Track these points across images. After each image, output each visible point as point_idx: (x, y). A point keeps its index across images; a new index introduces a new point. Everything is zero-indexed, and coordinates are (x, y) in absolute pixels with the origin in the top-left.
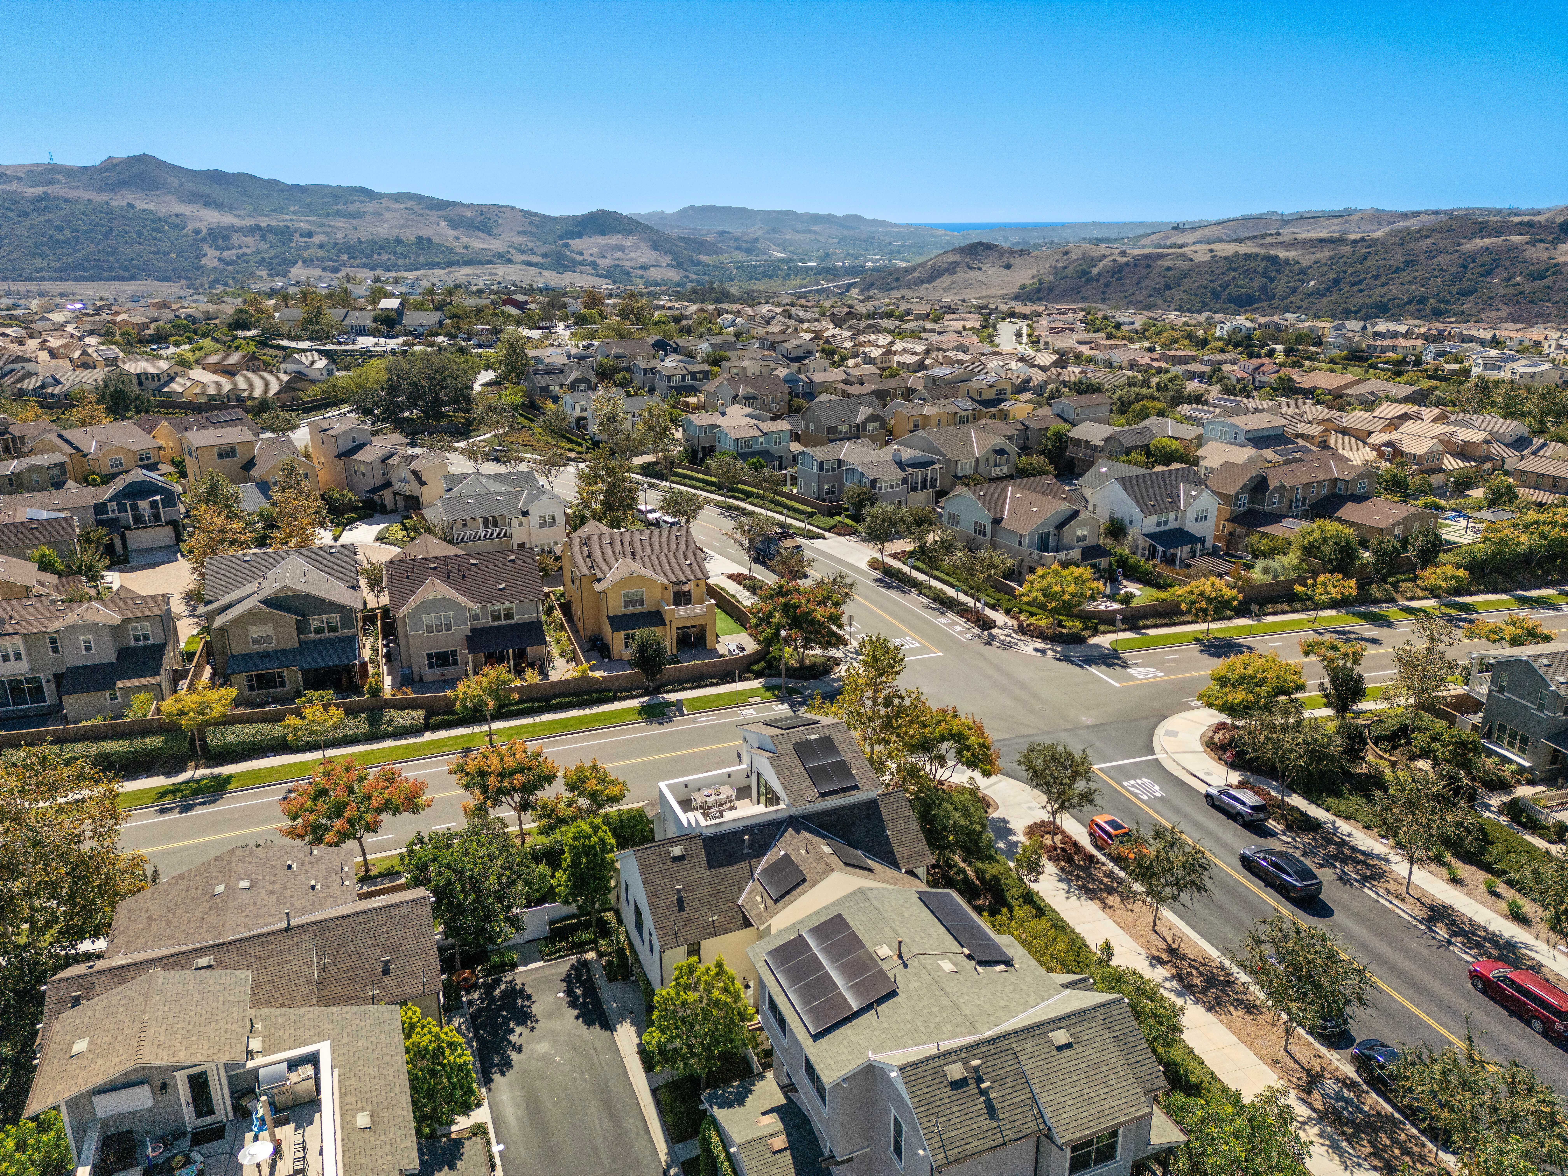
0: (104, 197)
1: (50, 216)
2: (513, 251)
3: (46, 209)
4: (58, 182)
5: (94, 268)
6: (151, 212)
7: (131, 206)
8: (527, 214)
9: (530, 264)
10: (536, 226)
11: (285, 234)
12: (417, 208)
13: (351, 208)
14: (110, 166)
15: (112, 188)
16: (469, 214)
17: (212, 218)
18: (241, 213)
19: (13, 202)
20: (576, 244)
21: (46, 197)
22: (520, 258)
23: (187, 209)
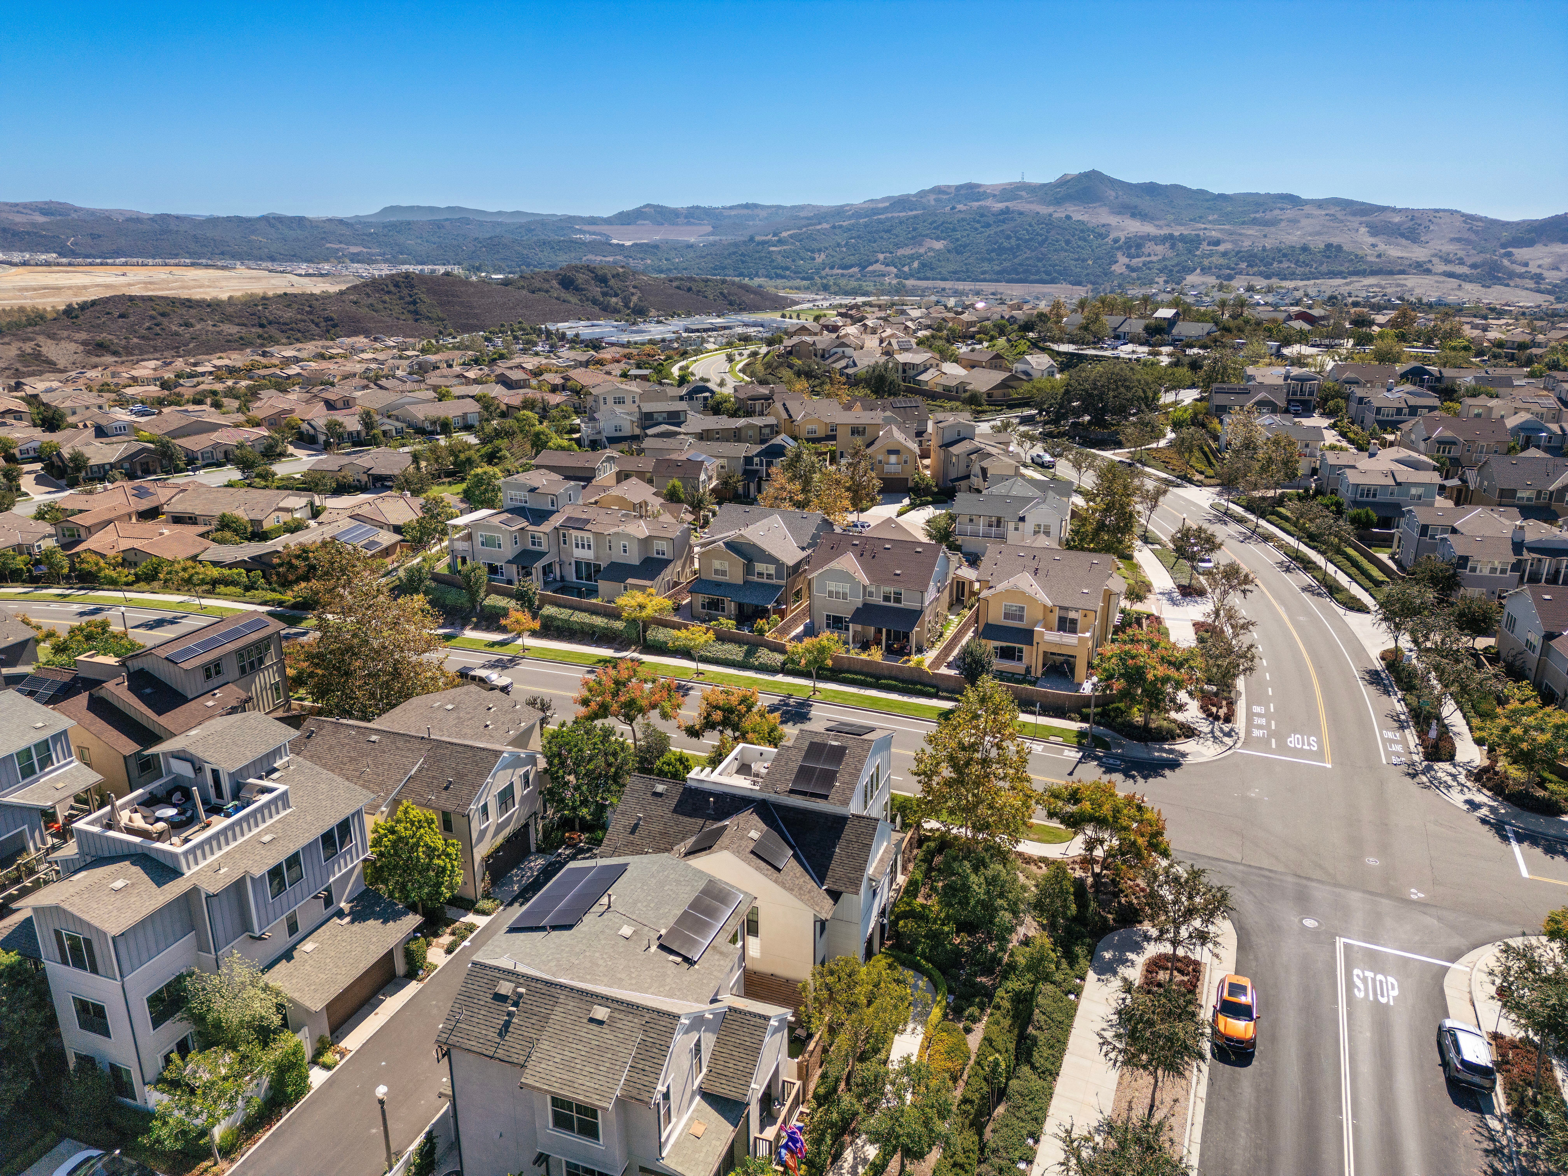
0: (1051, 209)
1: (1005, 227)
2: (1435, 260)
3: (1003, 221)
4: (1021, 197)
5: (1026, 271)
6: (1083, 223)
7: (1068, 217)
8: (1469, 218)
9: (1451, 275)
10: (1476, 233)
11: (1193, 242)
12: (1340, 215)
13: (1269, 216)
14: (1064, 182)
15: (1058, 201)
16: (1397, 219)
17: (1134, 227)
18: (1161, 223)
19: (982, 216)
20: (1521, 253)
21: (1006, 211)
22: (1441, 267)
23: (1113, 220)
